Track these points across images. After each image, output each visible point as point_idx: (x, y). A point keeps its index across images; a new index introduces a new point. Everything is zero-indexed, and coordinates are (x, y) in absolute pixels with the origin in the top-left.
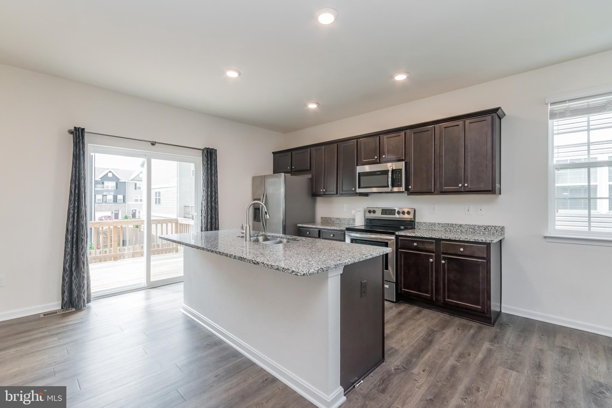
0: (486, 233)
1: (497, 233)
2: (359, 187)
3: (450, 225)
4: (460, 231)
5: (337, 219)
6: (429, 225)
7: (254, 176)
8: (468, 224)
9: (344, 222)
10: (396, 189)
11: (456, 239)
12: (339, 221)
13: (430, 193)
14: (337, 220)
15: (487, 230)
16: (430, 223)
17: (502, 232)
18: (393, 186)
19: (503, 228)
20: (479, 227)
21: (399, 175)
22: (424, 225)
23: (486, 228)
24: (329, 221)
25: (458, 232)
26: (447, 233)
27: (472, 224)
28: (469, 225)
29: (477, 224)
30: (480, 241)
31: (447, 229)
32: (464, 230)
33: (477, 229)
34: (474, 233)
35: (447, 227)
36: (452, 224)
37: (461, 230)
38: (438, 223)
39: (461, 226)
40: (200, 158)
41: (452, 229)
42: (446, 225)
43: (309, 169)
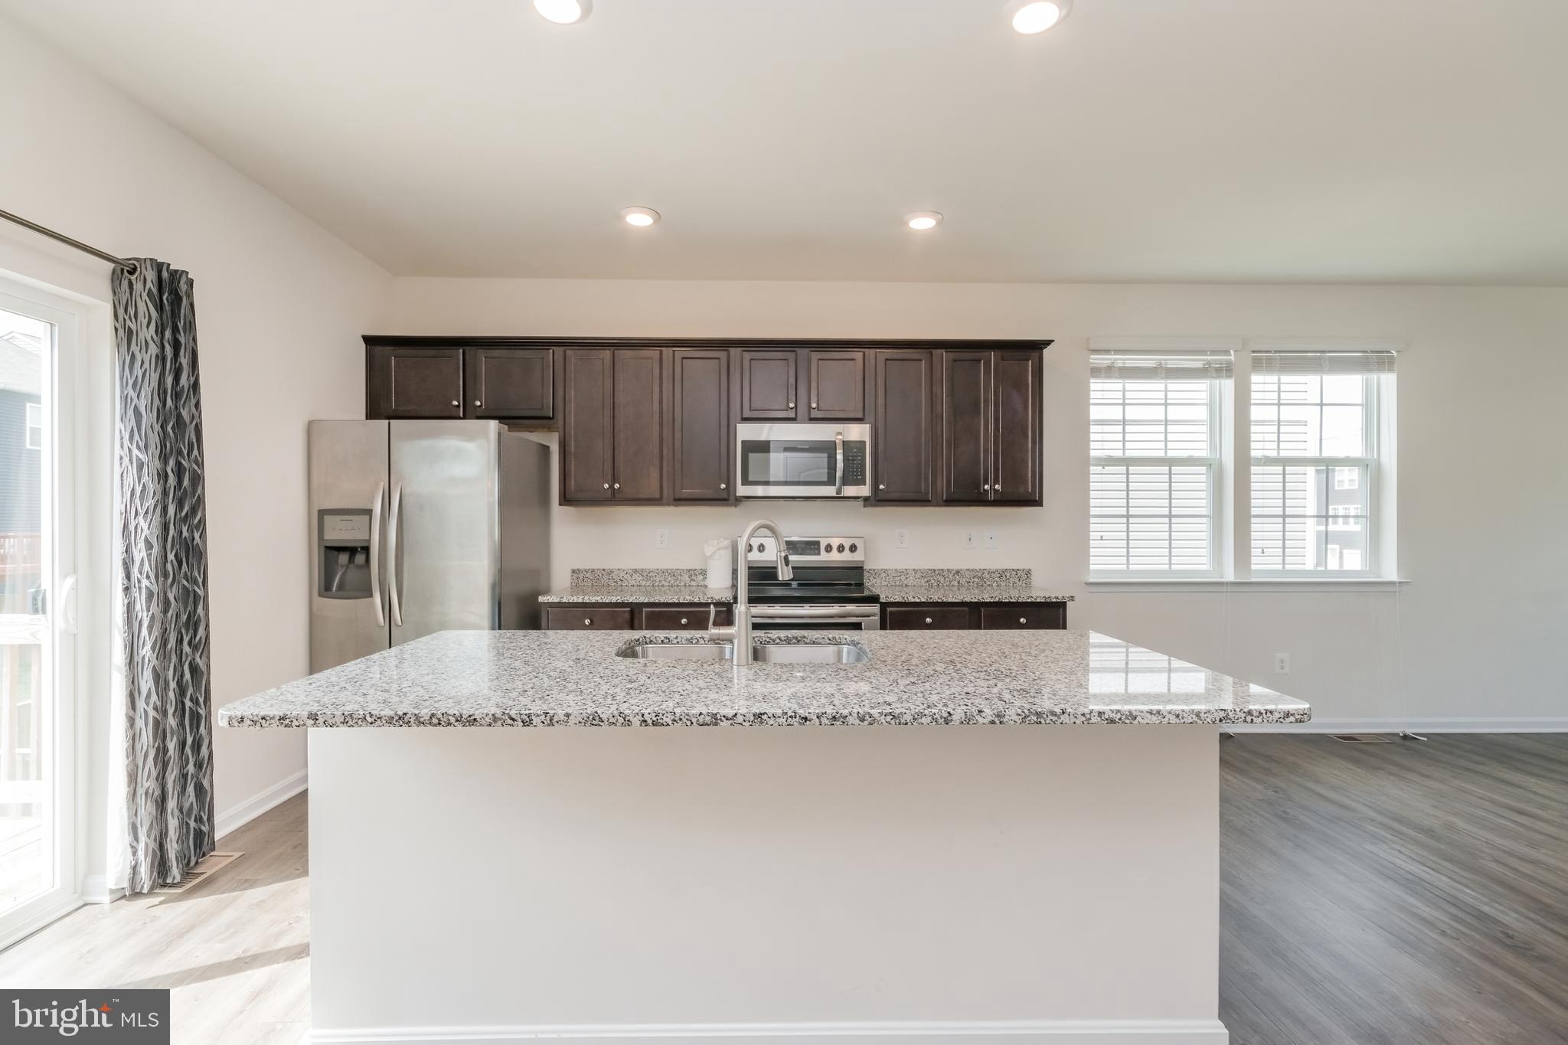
0: (1003, 584)
1: (1021, 583)
2: (746, 481)
3: (937, 572)
4: (956, 583)
5: (636, 571)
6: (894, 575)
7: (311, 419)
8: (971, 568)
9: (660, 581)
10: (850, 491)
11: (1011, 600)
12: (641, 578)
13: (922, 501)
14: (635, 576)
15: (1004, 578)
16: (896, 570)
17: (1028, 580)
18: (846, 481)
19: (1028, 573)
20: (990, 572)
21: (860, 456)
22: (883, 575)
23: (1002, 574)
24: (605, 580)
25: (953, 586)
26: (933, 590)
27: (978, 569)
28: (973, 570)
29: (987, 567)
30: (1054, 600)
31: (932, 581)
32: (963, 581)
33: (987, 576)
34: (982, 586)
35: (932, 576)
36: (942, 570)
37: (959, 582)
38: (914, 570)
39: (958, 572)
40: (105, 304)
41: (942, 580)
42: (930, 572)
43: (551, 416)
